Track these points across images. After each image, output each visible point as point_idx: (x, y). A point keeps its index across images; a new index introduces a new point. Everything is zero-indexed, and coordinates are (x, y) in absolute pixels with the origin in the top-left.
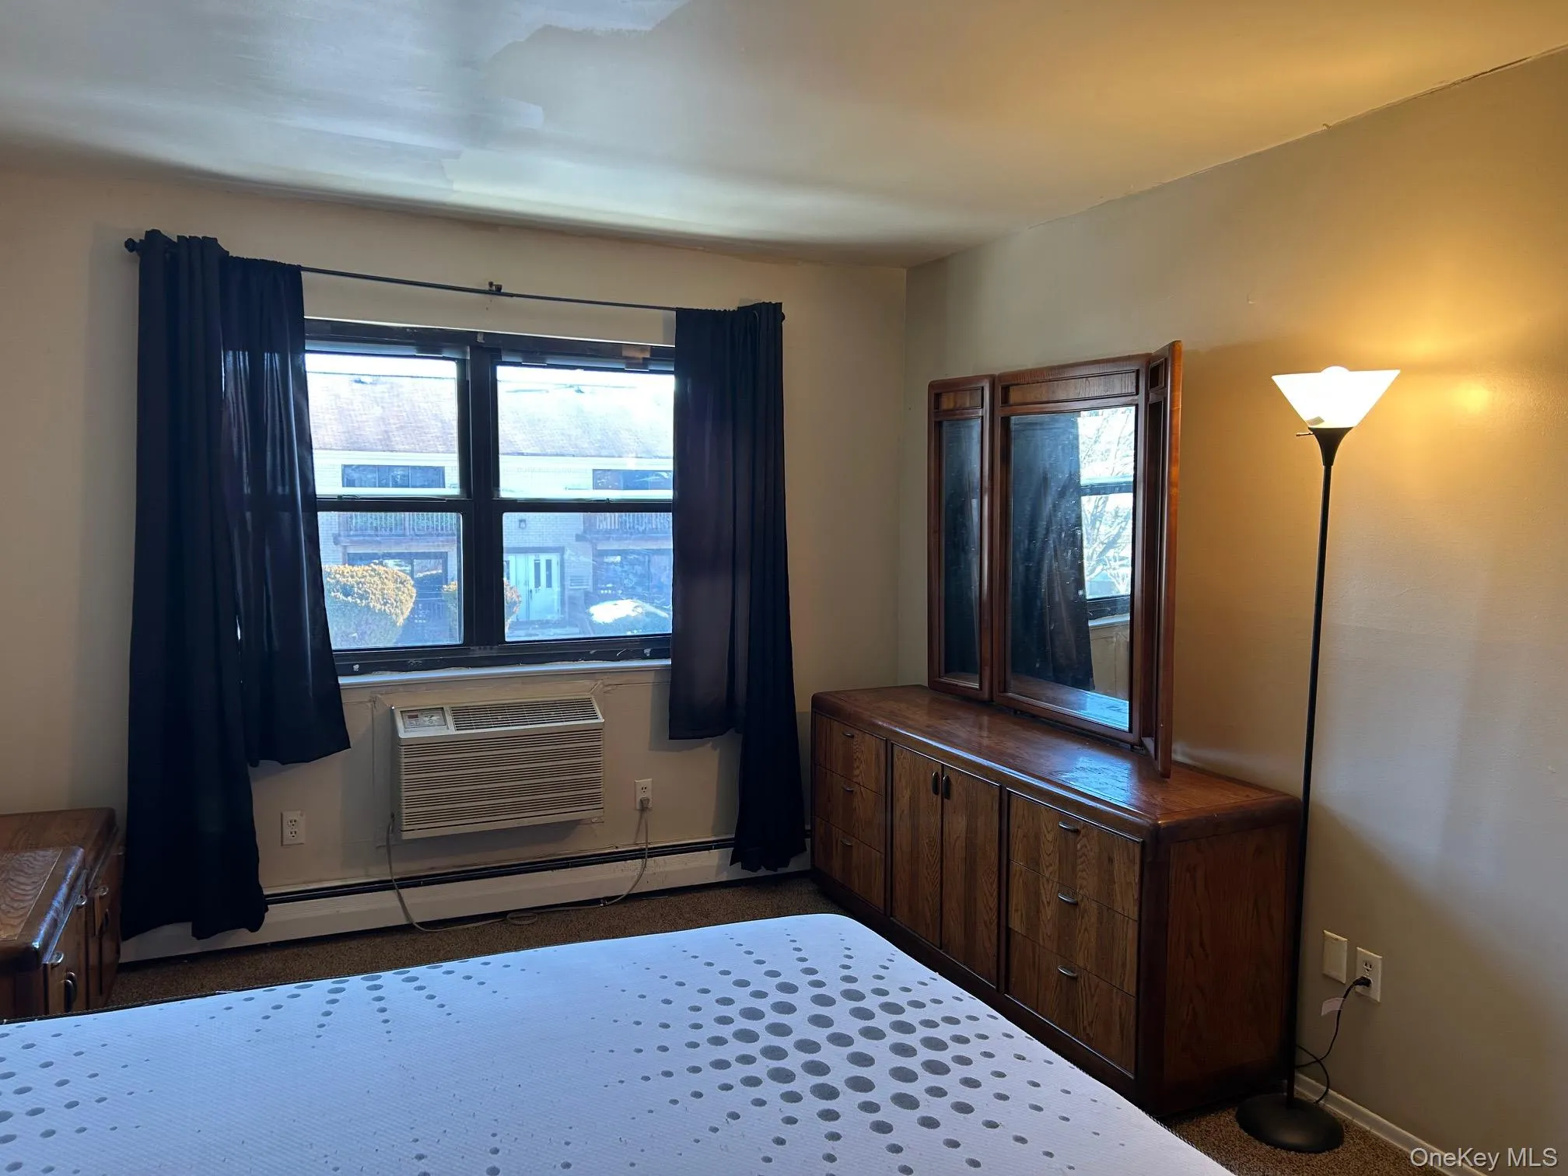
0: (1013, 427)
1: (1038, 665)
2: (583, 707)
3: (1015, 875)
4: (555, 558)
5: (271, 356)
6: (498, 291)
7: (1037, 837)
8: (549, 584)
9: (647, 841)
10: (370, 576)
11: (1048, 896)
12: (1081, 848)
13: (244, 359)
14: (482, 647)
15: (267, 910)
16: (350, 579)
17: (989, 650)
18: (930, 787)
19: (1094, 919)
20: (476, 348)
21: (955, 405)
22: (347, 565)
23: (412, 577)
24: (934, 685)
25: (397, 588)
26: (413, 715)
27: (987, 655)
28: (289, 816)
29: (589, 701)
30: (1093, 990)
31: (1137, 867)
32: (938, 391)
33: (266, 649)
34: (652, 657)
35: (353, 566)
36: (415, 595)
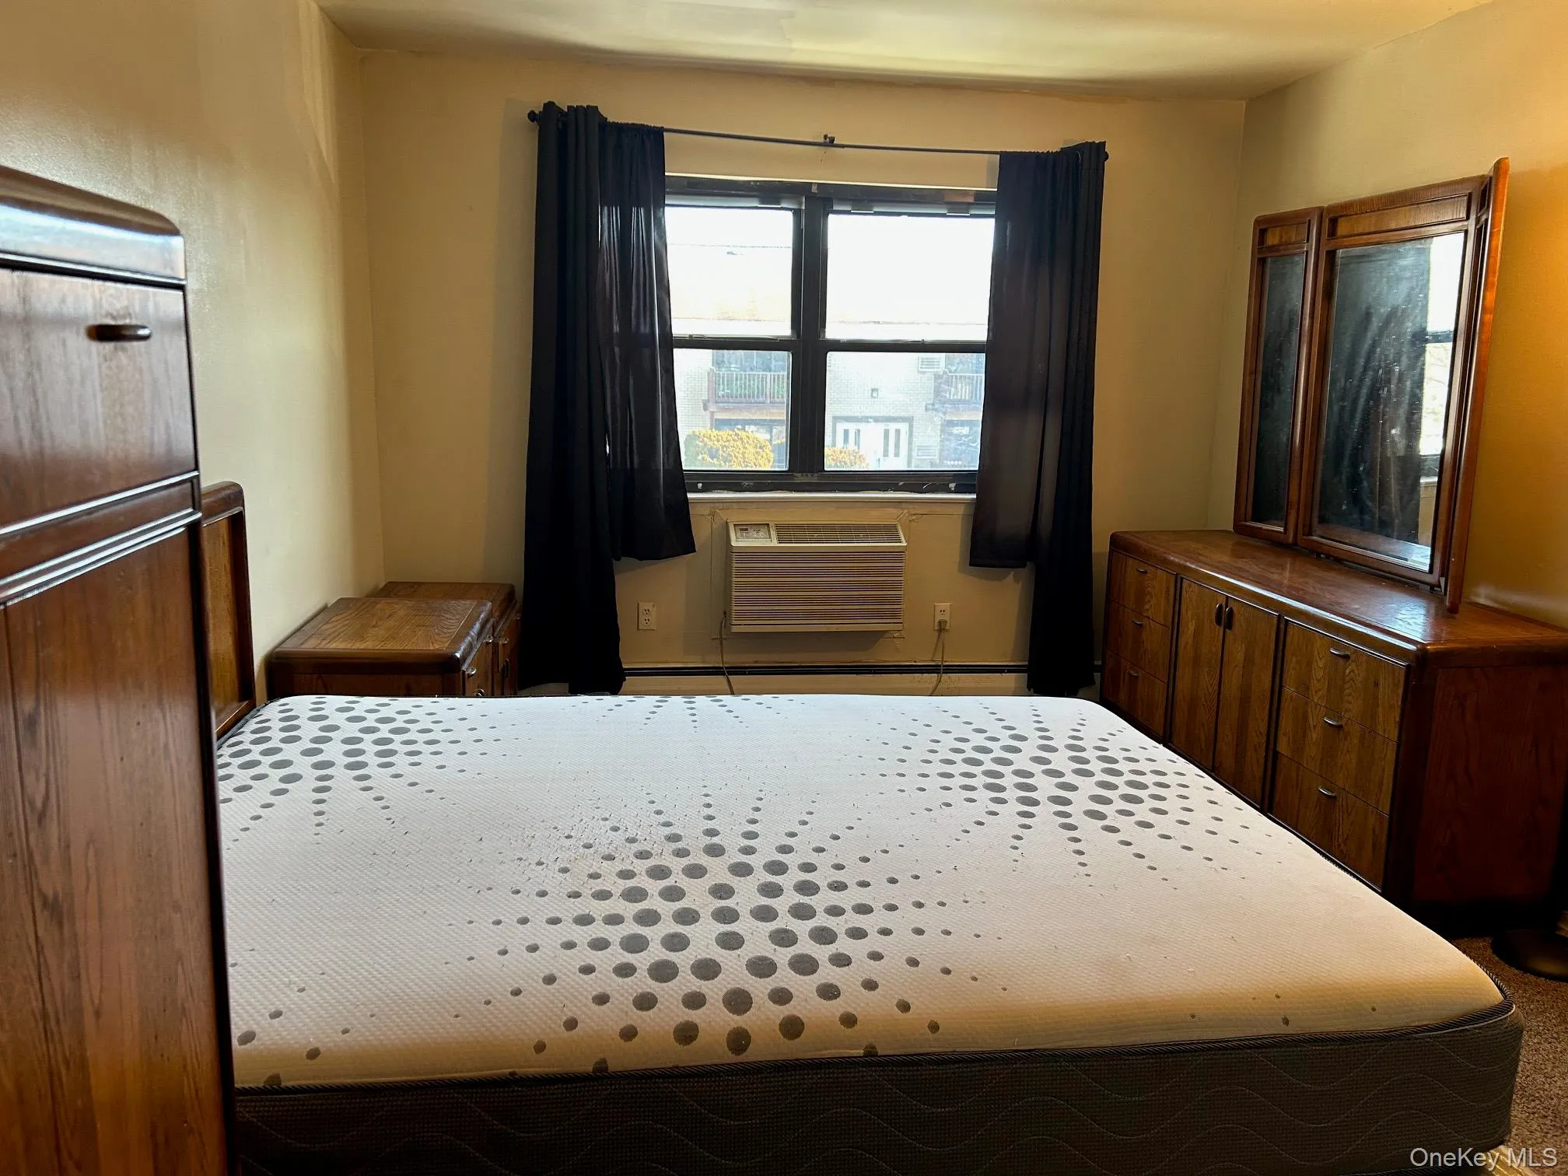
0: (1339, 261)
1: (1344, 507)
2: (890, 532)
3: (1286, 700)
4: (904, 427)
5: (638, 209)
6: (830, 142)
7: (1309, 664)
8: (897, 455)
9: (943, 658)
10: (733, 440)
11: (1315, 720)
12: (1350, 673)
13: (616, 213)
14: (804, 474)
15: (625, 680)
16: (716, 443)
17: (1297, 492)
18: (1214, 617)
19: (1356, 741)
20: (811, 198)
21: (1280, 241)
22: (714, 430)
23: (771, 444)
24: (1239, 529)
25: (757, 452)
26: (743, 528)
27: (1294, 497)
28: (644, 606)
29: (895, 527)
30: (1350, 810)
31: (1401, 691)
32: (1263, 227)
33: (629, 466)
34: (956, 492)
35: (719, 430)
36: (772, 460)
